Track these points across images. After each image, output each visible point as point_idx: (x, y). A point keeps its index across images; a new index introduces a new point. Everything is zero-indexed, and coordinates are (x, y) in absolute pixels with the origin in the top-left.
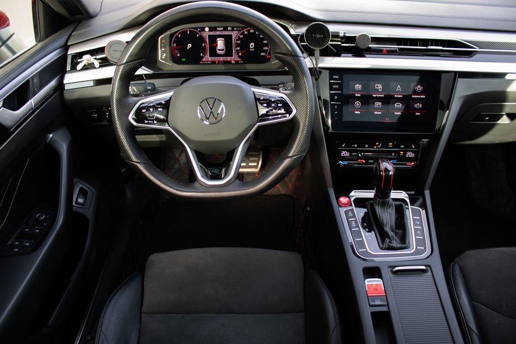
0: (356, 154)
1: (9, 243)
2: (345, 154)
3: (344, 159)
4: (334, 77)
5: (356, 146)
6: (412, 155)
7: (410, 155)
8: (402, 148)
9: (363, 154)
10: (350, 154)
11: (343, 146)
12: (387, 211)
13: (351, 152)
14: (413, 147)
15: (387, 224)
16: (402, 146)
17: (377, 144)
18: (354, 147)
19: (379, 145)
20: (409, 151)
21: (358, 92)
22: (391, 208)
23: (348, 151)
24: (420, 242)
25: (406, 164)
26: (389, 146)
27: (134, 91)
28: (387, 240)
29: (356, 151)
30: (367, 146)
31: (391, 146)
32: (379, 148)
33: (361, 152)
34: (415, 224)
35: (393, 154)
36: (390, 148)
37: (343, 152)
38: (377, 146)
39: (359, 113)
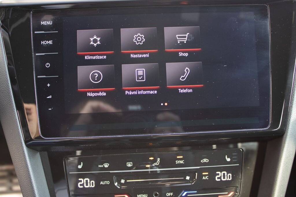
0: (108, 182)
2: (86, 183)
3: (85, 194)
4: (44, 22)
5: (106, 166)
6: (228, 177)
7: (223, 176)
8: (205, 164)
9: (123, 181)
10: (97, 184)
11: (80, 167)
13: (97, 178)
14: (228, 160)
16: (205, 160)
17: (152, 158)
18: (104, 169)
19: (155, 161)
20: (221, 170)
23: (91, 177)
26: (177, 162)
29: (109, 177)
30: (129, 165)
31: (182, 162)
33: (119, 177)
35: (188, 178)
36: (180, 165)
37: (82, 181)
38: (151, 162)
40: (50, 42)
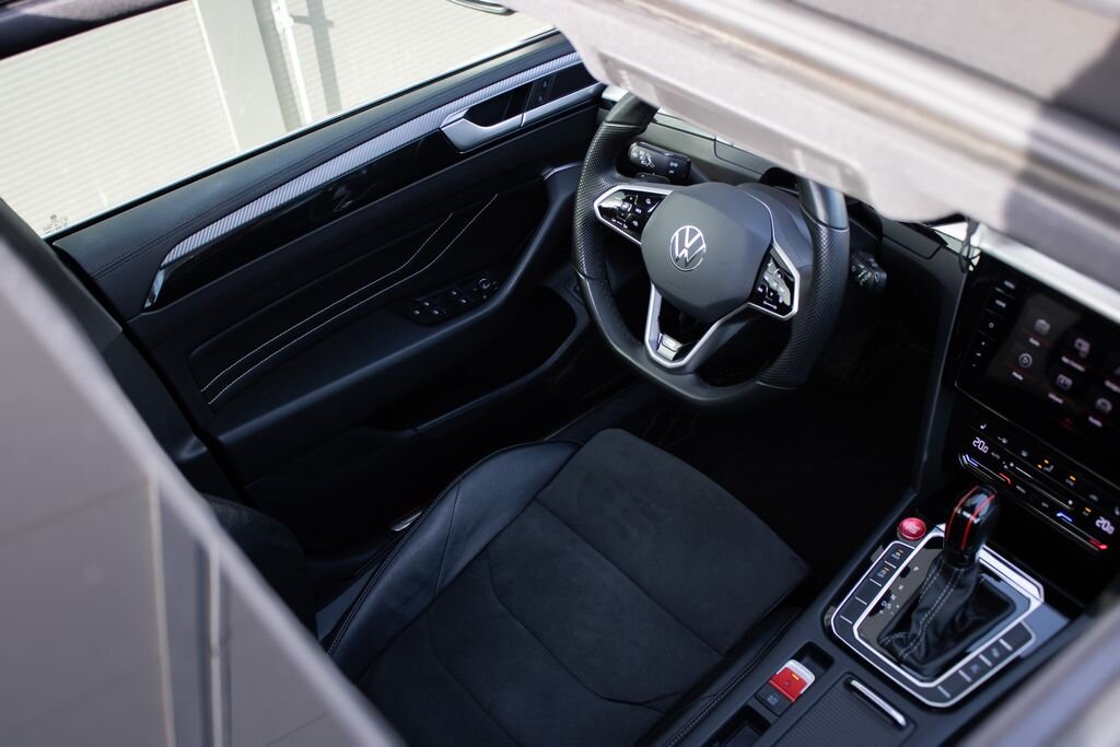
0: (998, 457)
1: (419, 300)
2: (980, 444)
3: (975, 453)
4: (1007, 283)
5: (1004, 441)
6: (1109, 529)
7: (1105, 525)
8: (1092, 501)
9: (1012, 465)
10: (989, 451)
11: (982, 427)
12: (949, 590)
13: (991, 447)
15: (926, 609)
16: (1094, 497)
17: (1046, 462)
18: (1001, 442)
19: (1048, 466)
20: (1106, 517)
21: (1038, 336)
22: (961, 591)
23: (987, 442)
24: (955, 684)
25: (1088, 539)
26: (1068, 481)
27: (648, 161)
28: (901, 635)
29: (1002, 452)
30: (1024, 454)
31: (1072, 484)
32: (1046, 472)
33: (1011, 459)
34: (987, 653)
35: (1070, 502)
36: (1069, 486)
37: (979, 441)
38: (1044, 465)
39: (1020, 378)
40: (1003, 305)
